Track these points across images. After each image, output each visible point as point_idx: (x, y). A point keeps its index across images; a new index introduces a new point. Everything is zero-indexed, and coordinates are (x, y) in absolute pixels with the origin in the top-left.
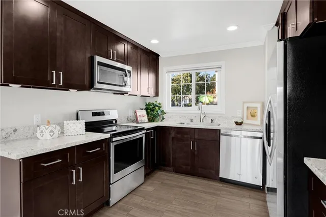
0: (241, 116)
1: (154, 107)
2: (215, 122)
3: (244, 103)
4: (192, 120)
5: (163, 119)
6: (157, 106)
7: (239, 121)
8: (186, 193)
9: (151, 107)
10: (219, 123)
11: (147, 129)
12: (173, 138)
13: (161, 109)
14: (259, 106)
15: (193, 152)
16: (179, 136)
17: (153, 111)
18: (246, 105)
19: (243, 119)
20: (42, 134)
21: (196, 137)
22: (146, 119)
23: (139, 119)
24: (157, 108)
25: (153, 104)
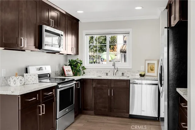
0: (143, 70)
1: (77, 63)
2: (125, 75)
3: (146, 60)
4: (107, 74)
5: (84, 73)
6: (79, 63)
7: (143, 74)
8: (108, 125)
9: (74, 64)
10: (128, 75)
11: (76, 81)
12: (94, 88)
13: (82, 65)
14: (156, 62)
15: (110, 98)
16: (99, 86)
17: (76, 67)
18: (147, 62)
19: (145, 72)
20: (15, 82)
21: (112, 86)
22: (71, 73)
23: (66, 73)
24: (79, 64)
25: (75, 61)
